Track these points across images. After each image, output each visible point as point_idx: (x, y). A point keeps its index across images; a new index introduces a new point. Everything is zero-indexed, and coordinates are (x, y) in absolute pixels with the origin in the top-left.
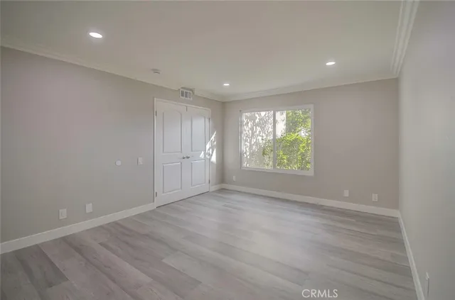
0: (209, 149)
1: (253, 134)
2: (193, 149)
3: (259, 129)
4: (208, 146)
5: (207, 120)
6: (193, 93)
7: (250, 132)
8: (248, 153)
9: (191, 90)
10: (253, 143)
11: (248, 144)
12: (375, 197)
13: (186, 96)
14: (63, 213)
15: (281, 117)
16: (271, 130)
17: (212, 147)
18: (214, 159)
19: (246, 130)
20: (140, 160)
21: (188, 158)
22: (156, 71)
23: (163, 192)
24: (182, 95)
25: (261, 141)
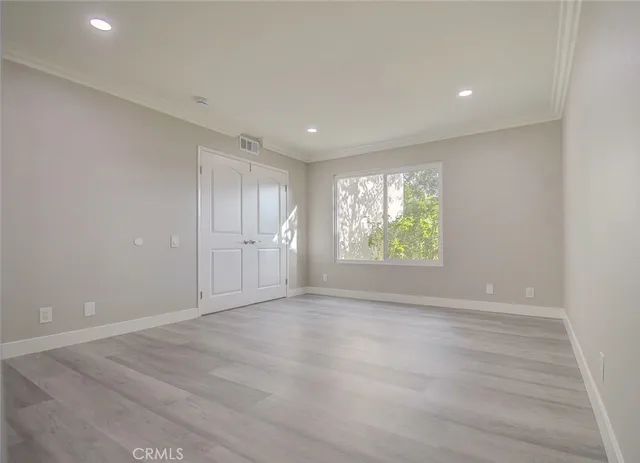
0: (286, 232)
1: (354, 215)
2: (261, 231)
3: (363, 208)
4: (285, 227)
5: (283, 189)
6: (262, 146)
7: (350, 210)
8: (347, 243)
9: (257, 139)
10: (354, 227)
11: (348, 229)
12: (529, 292)
13: (250, 148)
14: (46, 314)
15: (396, 193)
16: (381, 210)
17: (291, 229)
18: (294, 245)
19: (345, 207)
20: (176, 240)
21: (253, 243)
22: (200, 100)
23: (213, 293)
24: (244, 147)
25: (366, 226)
